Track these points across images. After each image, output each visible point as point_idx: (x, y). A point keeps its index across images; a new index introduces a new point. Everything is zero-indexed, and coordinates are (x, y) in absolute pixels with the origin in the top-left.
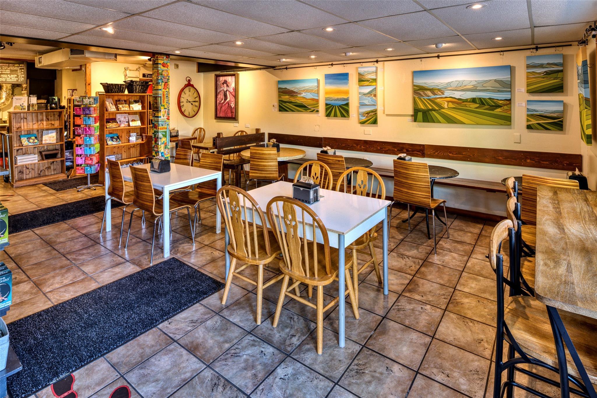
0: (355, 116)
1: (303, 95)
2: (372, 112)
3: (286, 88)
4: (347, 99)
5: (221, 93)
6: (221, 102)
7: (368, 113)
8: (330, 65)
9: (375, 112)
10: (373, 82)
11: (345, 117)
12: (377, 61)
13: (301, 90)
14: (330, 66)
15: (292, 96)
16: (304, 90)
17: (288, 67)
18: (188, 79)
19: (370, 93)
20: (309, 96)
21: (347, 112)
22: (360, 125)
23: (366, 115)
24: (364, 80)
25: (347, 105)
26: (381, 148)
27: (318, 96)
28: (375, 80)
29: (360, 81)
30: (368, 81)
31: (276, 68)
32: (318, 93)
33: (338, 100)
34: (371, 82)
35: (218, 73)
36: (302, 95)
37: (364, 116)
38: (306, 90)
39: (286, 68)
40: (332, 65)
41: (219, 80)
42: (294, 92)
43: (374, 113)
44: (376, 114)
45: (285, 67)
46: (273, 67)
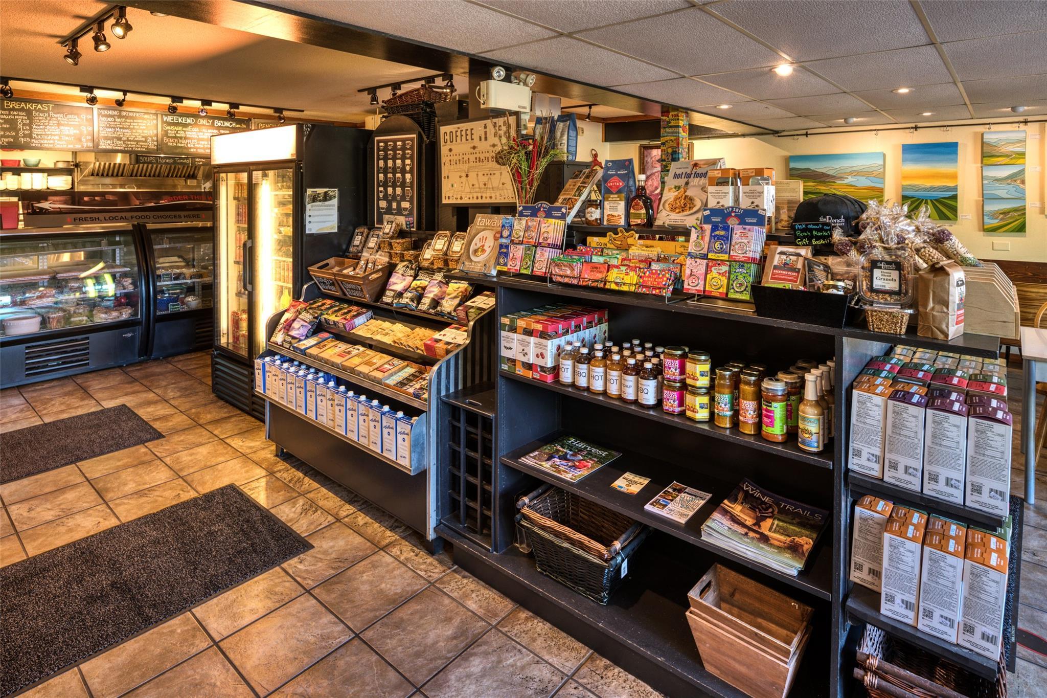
0: (969, 217)
1: (850, 180)
2: (1016, 210)
3: (808, 169)
4: (955, 189)
5: (654, 177)
6: (653, 192)
7: (1005, 213)
8: (912, 128)
9: (1022, 211)
10: (1020, 158)
11: (948, 219)
12: (1026, 122)
13: (842, 171)
14: (912, 130)
15: (824, 182)
16: (851, 173)
17: (810, 132)
18: (594, 152)
19: (1012, 177)
20: (863, 182)
21: (954, 210)
22: (982, 233)
23: (1001, 216)
24: (997, 154)
25: (955, 198)
26: (1034, 275)
27: (884, 183)
28: (1022, 155)
29: (984, 156)
30: (1007, 156)
31: (782, 134)
32: (882, 177)
33: (932, 189)
34: (1014, 158)
35: (645, 142)
36: (846, 181)
37: (996, 218)
38: (854, 171)
39: (807, 135)
40: (916, 128)
41: (650, 154)
42: (828, 176)
43: (1019, 213)
44: (1024, 214)
45: (804, 132)
46: (775, 133)
